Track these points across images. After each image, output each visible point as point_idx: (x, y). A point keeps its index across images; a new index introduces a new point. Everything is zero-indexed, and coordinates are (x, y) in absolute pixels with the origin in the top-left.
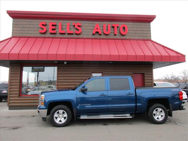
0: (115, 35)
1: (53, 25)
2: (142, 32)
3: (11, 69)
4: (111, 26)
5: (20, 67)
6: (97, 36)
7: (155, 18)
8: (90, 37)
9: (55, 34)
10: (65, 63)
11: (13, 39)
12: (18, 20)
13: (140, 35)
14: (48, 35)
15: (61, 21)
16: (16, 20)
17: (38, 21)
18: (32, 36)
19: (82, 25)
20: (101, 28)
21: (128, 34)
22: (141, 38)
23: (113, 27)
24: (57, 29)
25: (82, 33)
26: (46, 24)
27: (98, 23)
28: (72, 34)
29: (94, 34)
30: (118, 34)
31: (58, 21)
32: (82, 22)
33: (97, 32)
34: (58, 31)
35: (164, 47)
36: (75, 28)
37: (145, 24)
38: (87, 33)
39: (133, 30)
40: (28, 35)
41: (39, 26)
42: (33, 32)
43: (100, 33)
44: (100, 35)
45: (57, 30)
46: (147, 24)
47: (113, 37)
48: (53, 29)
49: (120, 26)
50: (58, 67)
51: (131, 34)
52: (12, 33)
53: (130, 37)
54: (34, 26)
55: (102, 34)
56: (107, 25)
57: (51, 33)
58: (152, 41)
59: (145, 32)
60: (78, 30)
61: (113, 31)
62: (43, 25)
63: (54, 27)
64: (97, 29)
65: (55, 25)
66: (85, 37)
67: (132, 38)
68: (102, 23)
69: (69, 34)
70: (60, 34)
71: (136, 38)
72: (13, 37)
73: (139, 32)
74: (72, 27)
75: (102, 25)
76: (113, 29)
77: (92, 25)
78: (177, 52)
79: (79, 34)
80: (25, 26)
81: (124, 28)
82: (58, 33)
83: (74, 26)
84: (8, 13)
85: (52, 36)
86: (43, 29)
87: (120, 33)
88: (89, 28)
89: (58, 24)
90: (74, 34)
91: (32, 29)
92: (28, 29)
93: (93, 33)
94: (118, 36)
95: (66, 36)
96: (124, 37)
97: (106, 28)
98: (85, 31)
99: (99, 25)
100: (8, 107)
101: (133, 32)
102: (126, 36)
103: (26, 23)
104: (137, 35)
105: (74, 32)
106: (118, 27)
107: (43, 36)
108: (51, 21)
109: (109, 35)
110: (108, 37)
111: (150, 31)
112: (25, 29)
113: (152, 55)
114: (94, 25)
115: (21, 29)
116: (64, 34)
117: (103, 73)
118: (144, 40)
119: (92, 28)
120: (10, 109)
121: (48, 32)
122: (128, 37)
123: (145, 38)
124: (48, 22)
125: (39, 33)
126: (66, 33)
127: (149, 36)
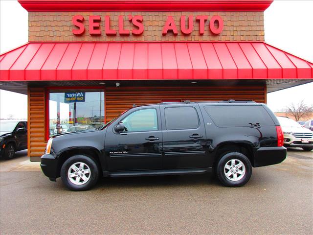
0: (201, 35)
1: (95, 21)
2: (247, 29)
3: (31, 96)
4: (194, 19)
5: (44, 93)
6: (170, 38)
7: (272, 2)
8: (158, 39)
9: (99, 35)
10: (118, 84)
11: (30, 46)
12: (37, 13)
13: (245, 33)
14: (87, 38)
15: (108, 14)
16: (34, 14)
17: (70, 14)
18: (61, 39)
19: (145, 18)
20: (178, 23)
21: (224, 33)
22: (247, 39)
23: (198, 21)
24: (101, 27)
25: (145, 34)
26: (83, 19)
27: (172, 14)
28: (128, 35)
29: (164, 35)
30: (206, 33)
31: (103, 13)
32: (143, 13)
33: (170, 31)
34: (104, 30)
35: (286, 53)
36: (132, 24)
38: (153, 33)
39: (232, 25)
40: (54, 39)
41: (72, 23)
42: (63, 34)
43: (175, 33)
44: (176, 35)
45: (102, 29)
46: (257, 13)
47: (197, 39)
48: (95, 28)
49: (209, 19)
50: (106, 92)
51: (228, 33)
52: (28, 37)
53: (227, 39)
54: (65, 23)
55: (179, 34)
56: (187, 17)
57: (92, 35)
58: (265, 44)
59: (254, 28)
60: (138, 28)
61: (196, 28)
62: (78, 21)
63: (97, 25)
64: (170, 25)
65: (99, 21)
66: (150, 39)
67: (231, 39)
68: (179, 14)
69: (122, 35)
70: (108, 35)
71: (238, 39)
72: (30, 43)
73: (243, 28)
74: (127, 23)
75: (178, 19)
76: (197, 24)
77: (161, 19)
78: (309, 63)
79: (139, 35)
80: (49, 23)
81: (217, 22)
82: (104, 34)
83: (131, 21)
84: (19, 2)
85: (95, 39)
86: (78, 28)
87: (210, 31)
88: (156, 23)
89: (103, 19)
90: (131, 34)
91: (61, 29)
92: (54, 29)
93: (162, 33)
94: (207, 37)
95: (118, 39)
96: (216, 39)
97: (186, 23)
98: (150, 29)
101: (232, 29)
102: (220, 37)
103: (51, 19)
104: (239, 34)
105: (131, 32)
106: (205, 21)
107: (79, 39)
108: (92, 14)
109: (191, 35)
110: (189, 39)
111: (263, 26)
112: (49, 29)
113: (265, 68)
114: (165, 18)
115: (43, 28)
116: (114, 35)
118: (251, 43)
119: (161, 24)
120: (32, 161)
121: (88, 34)
122: (223, 39)
123: (254, 39)
124: (87, 15)
125: (73, 35)
126: (118, 34)
127: (260, 35)
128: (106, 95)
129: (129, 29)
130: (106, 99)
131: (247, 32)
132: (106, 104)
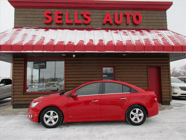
0: (127, 25)
1: (59, 15)
2: (156, 21)
4: (123, 14)
5: (24, 62)
6: (107, 26)
7: (171, 5)
8: (100, 27)
9: (61, 24)
10: (74, 56)
12: (20, 9)
14: (53, 26)
15: (68, 10)
16: (18, 9)
17: (43, 10)
18: (36, 26)
19: (91, 14)
20: (112, 17)
21: (142, 24)
23: (125, 16)
24: (63, 19)
25: (92, 23)
26: (51, 13)
27: (109, 11)
28: (80, 24)
29: (104, 24)
30: (130, 24)
31: (64, 10)
32: (90, 11)
33: (108, 22)
34: (65, 20)
36: (83, 18)
37: (160, 12)
38: (96, 23)
39: (147, 19)
40: (31, 26)
41: (44, 16)
42: (38, 23)
44: (111, 24)
46: (162, 12)
47: (125, 27)
48: (59, 19)
49: (132, 15)
50: (65, 61)
51: (145, 24)
52: (14, 24)
53: (144, 27)
54: (39, 16)
55: (114, 24)
56: (119, 13)
57: (57, 24)
59: (161, 21)
60: (87, 19)
61: (124, 21)
62: (48, 14)
63: (60, 17)
64: (108, 18)
65: (62, 15)
67: (146, 28)
68: (113, 11)
69: (76, 24)
70: (67, 24)
72: (15, 28)
73: (154, 21)
74: (80, 17)
75: (113, 14)
76: (125, 18)
77: (102, 14)
79: (88, 24)
80: (28, 16)
81: (137, 17)
82: (65, 23)
83: (82, 15)
84: (9, 2)
85: (58, 26)
86: (48, 19)
87: (133, 22)
88: (98, 17)
89: (64, 13)
90: (82, 24)
91: (36, 19)
92: (31, 19)
93: (102, 23)
94: (131, 26)
95: (74, 26)
97: (117, 17)
99: (110, 14)
100: (12, 105)
101: (147, 21)
102: (139, 26)
103: (30, 13)
104: (151, 24)
105: (82, 22)
106: (130, 16)
107: (48, 26)
108: (57, 10)
109: (121, 24)
110: (120, 27)
111: (166, 20)
112: (29, 19)
114: (104, 14)
115: (24, 19)
116: (71, 24)
117: (114, 67)
118: (159, 30)
119: (101, 17)
120: (14, 108)
121: (54, 23)
123: (161, 28)
124: (54, 11)
125: (44, 23)
126: (74, 24)
127: (164, 25)
128: (65, 63)
129: (81, 20)
130: (65, 66)
131: (156, 23)
132: (65, 69)
